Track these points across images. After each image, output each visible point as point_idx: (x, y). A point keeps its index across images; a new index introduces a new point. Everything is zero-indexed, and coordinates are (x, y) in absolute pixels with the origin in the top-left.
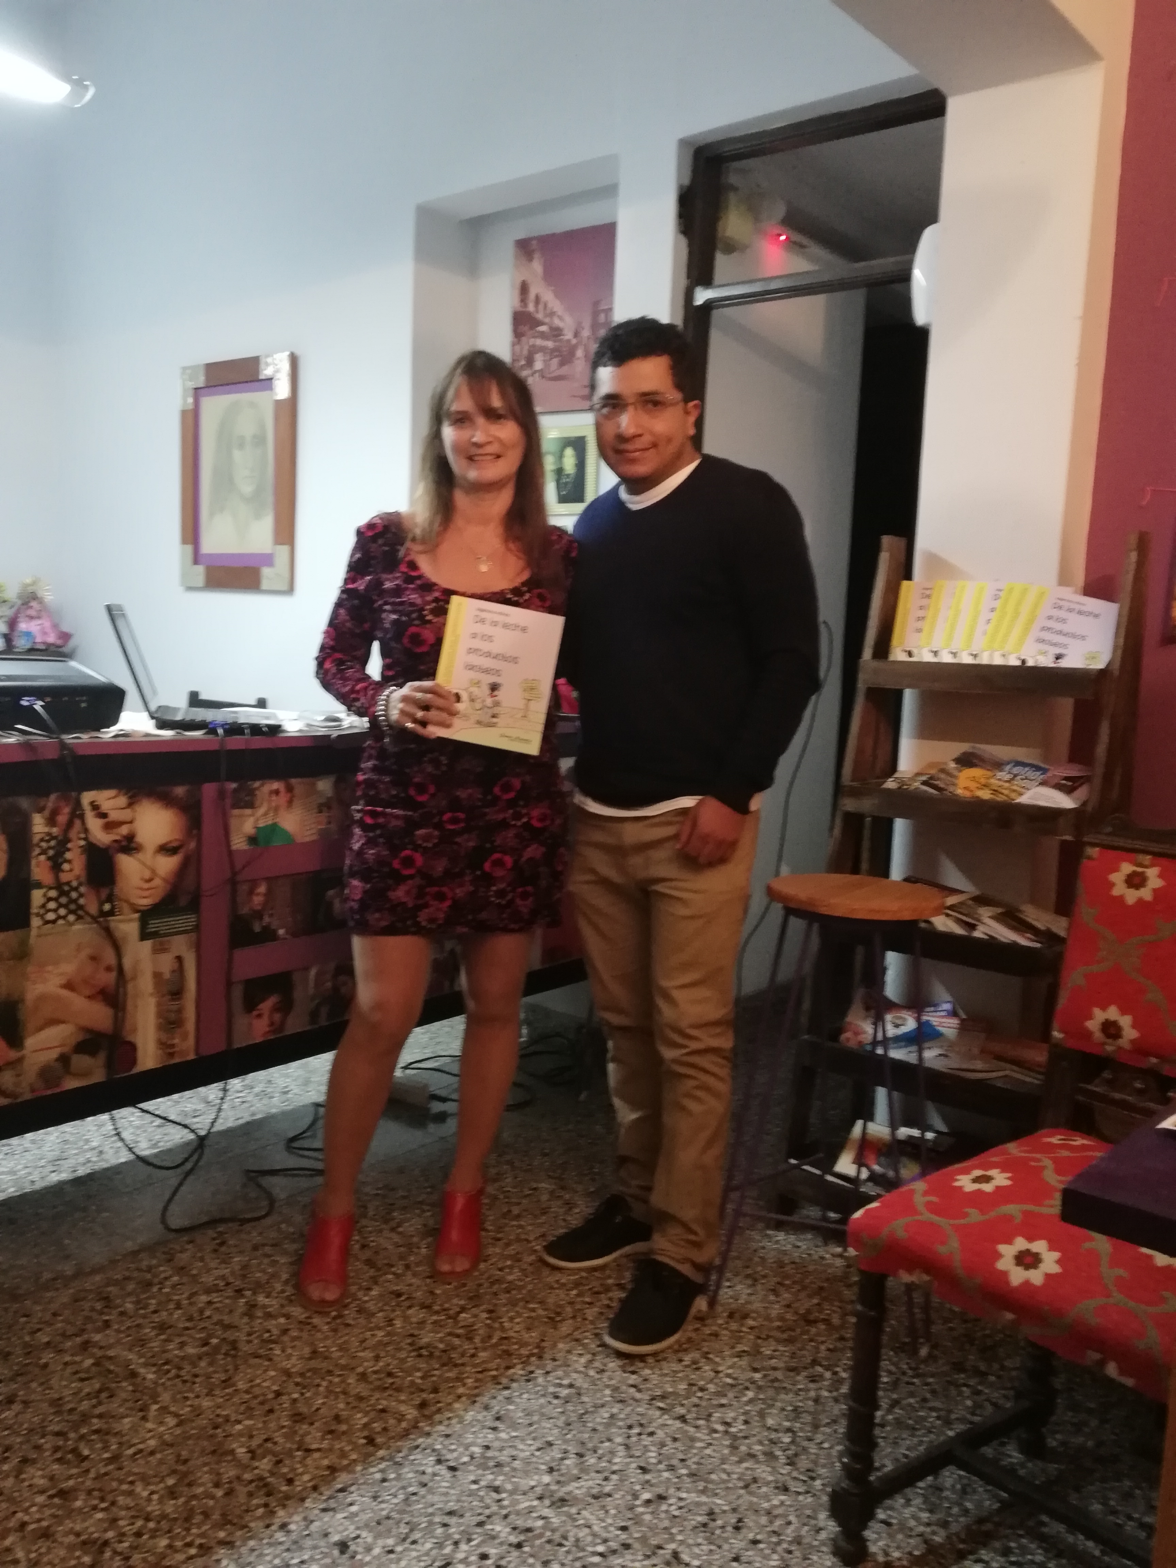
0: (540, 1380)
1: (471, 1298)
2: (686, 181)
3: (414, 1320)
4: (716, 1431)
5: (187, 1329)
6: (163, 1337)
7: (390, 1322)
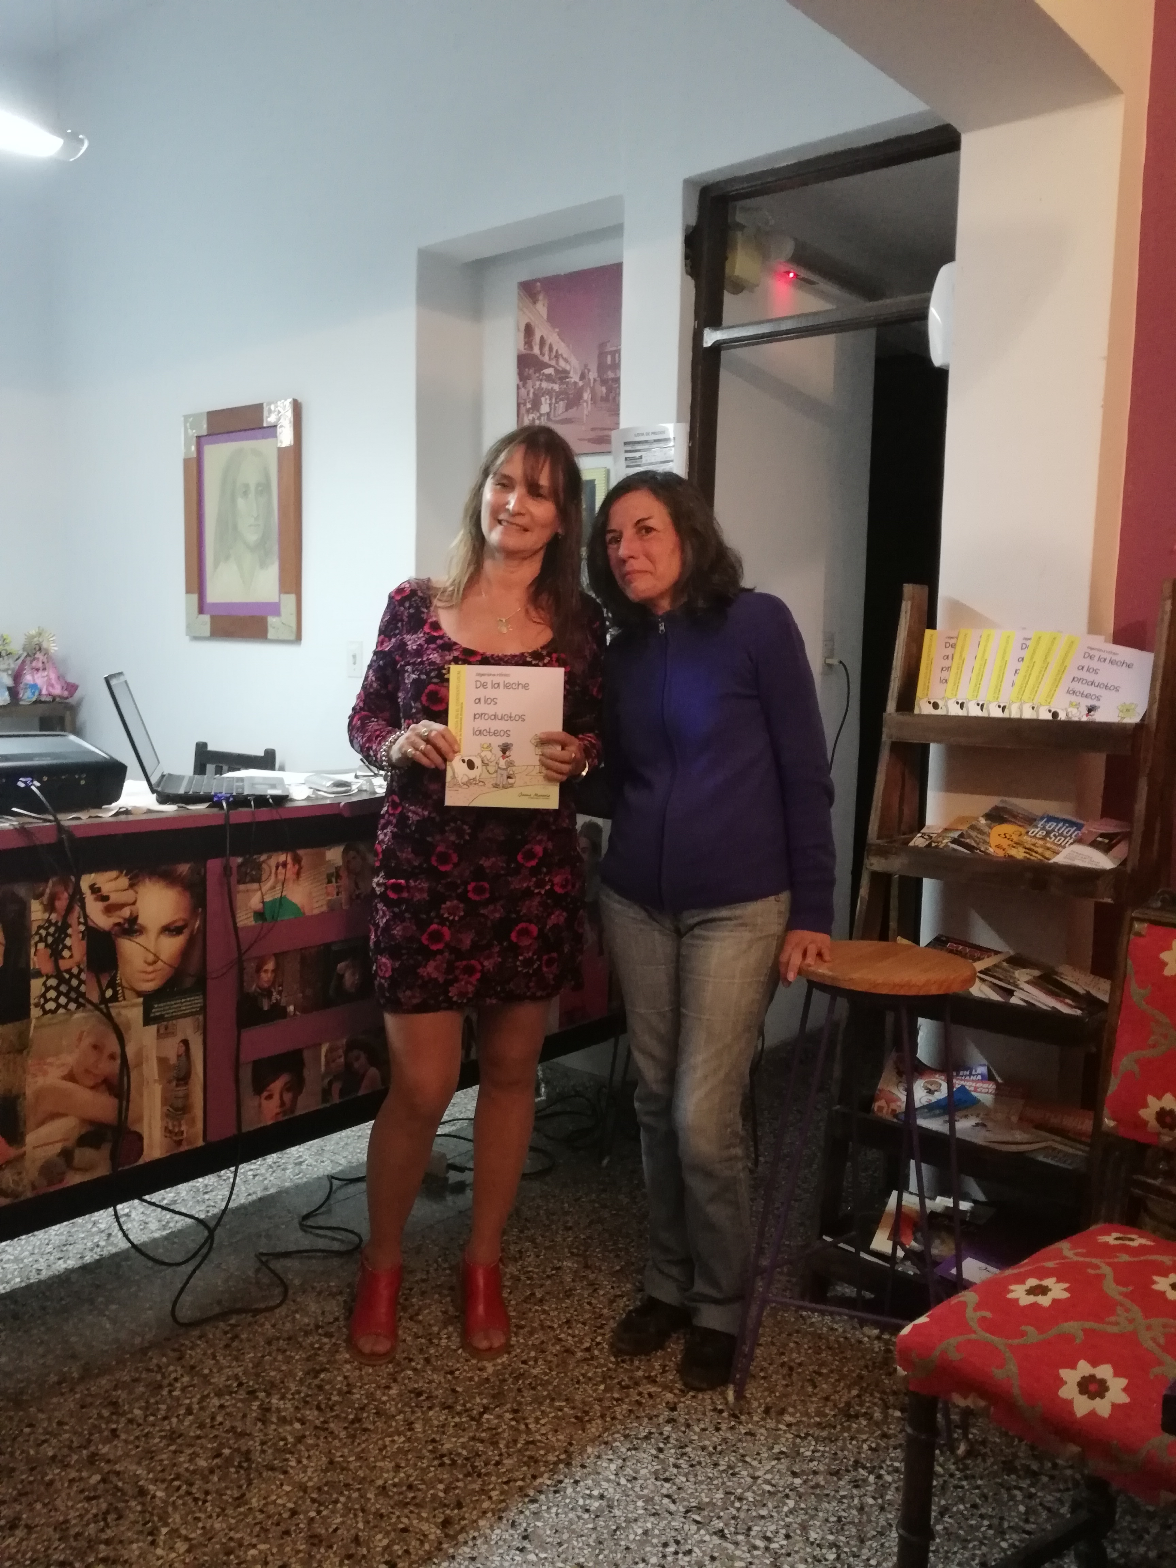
0: (569, 1491)
1: (494, 1397)
2: (693, 222)
3: (436, 1423)
4: (755, 1548)
5: (198, 1437)
6: (173, 1448)
7: (410, 1426)
